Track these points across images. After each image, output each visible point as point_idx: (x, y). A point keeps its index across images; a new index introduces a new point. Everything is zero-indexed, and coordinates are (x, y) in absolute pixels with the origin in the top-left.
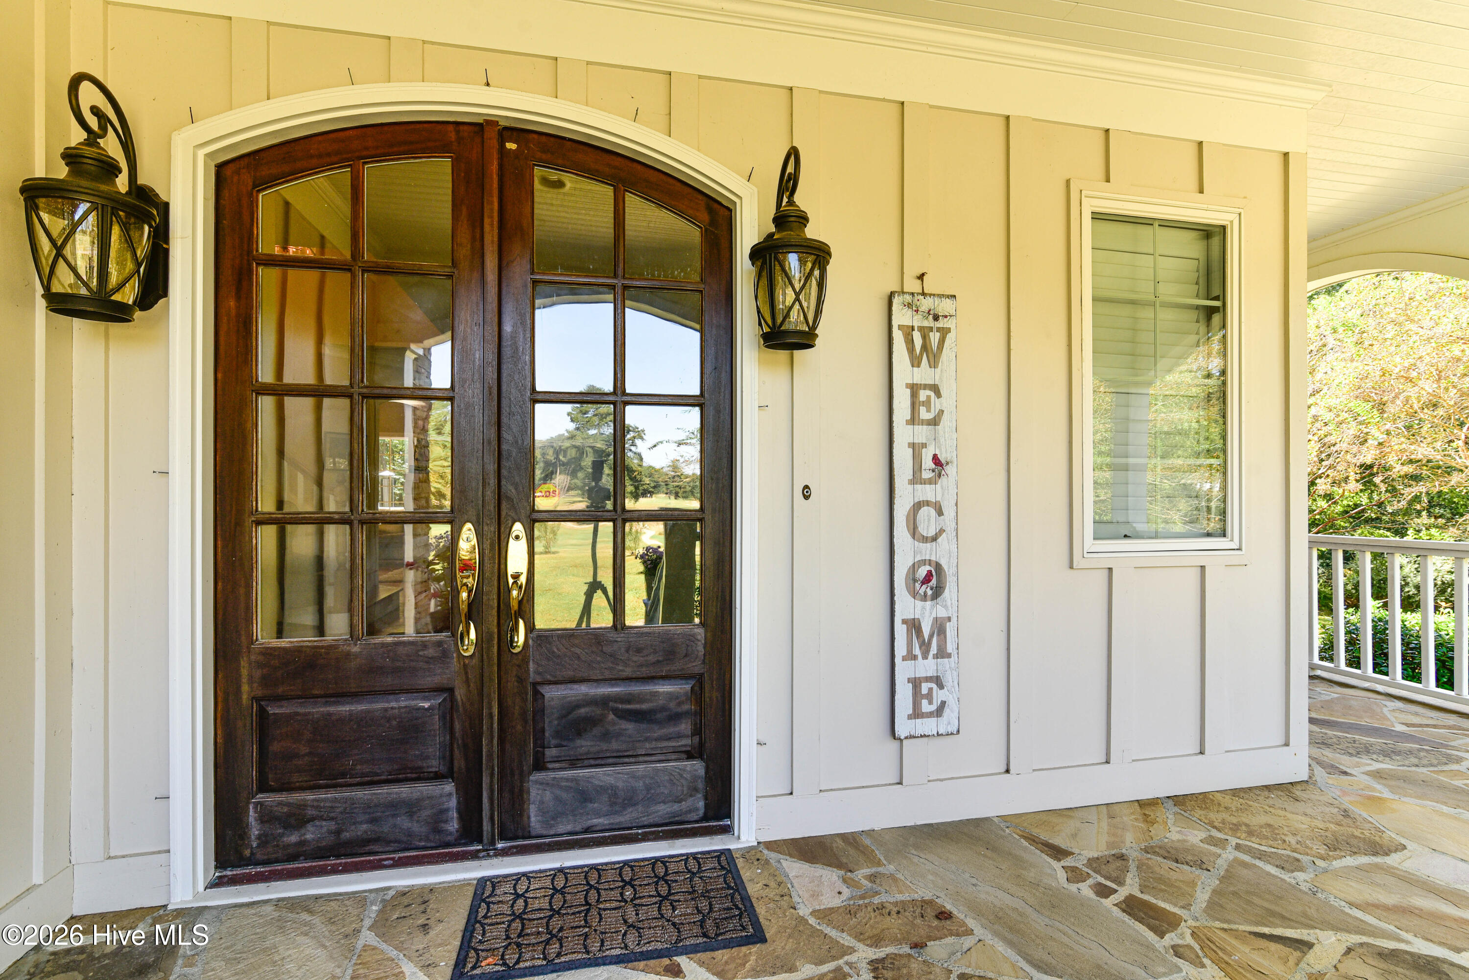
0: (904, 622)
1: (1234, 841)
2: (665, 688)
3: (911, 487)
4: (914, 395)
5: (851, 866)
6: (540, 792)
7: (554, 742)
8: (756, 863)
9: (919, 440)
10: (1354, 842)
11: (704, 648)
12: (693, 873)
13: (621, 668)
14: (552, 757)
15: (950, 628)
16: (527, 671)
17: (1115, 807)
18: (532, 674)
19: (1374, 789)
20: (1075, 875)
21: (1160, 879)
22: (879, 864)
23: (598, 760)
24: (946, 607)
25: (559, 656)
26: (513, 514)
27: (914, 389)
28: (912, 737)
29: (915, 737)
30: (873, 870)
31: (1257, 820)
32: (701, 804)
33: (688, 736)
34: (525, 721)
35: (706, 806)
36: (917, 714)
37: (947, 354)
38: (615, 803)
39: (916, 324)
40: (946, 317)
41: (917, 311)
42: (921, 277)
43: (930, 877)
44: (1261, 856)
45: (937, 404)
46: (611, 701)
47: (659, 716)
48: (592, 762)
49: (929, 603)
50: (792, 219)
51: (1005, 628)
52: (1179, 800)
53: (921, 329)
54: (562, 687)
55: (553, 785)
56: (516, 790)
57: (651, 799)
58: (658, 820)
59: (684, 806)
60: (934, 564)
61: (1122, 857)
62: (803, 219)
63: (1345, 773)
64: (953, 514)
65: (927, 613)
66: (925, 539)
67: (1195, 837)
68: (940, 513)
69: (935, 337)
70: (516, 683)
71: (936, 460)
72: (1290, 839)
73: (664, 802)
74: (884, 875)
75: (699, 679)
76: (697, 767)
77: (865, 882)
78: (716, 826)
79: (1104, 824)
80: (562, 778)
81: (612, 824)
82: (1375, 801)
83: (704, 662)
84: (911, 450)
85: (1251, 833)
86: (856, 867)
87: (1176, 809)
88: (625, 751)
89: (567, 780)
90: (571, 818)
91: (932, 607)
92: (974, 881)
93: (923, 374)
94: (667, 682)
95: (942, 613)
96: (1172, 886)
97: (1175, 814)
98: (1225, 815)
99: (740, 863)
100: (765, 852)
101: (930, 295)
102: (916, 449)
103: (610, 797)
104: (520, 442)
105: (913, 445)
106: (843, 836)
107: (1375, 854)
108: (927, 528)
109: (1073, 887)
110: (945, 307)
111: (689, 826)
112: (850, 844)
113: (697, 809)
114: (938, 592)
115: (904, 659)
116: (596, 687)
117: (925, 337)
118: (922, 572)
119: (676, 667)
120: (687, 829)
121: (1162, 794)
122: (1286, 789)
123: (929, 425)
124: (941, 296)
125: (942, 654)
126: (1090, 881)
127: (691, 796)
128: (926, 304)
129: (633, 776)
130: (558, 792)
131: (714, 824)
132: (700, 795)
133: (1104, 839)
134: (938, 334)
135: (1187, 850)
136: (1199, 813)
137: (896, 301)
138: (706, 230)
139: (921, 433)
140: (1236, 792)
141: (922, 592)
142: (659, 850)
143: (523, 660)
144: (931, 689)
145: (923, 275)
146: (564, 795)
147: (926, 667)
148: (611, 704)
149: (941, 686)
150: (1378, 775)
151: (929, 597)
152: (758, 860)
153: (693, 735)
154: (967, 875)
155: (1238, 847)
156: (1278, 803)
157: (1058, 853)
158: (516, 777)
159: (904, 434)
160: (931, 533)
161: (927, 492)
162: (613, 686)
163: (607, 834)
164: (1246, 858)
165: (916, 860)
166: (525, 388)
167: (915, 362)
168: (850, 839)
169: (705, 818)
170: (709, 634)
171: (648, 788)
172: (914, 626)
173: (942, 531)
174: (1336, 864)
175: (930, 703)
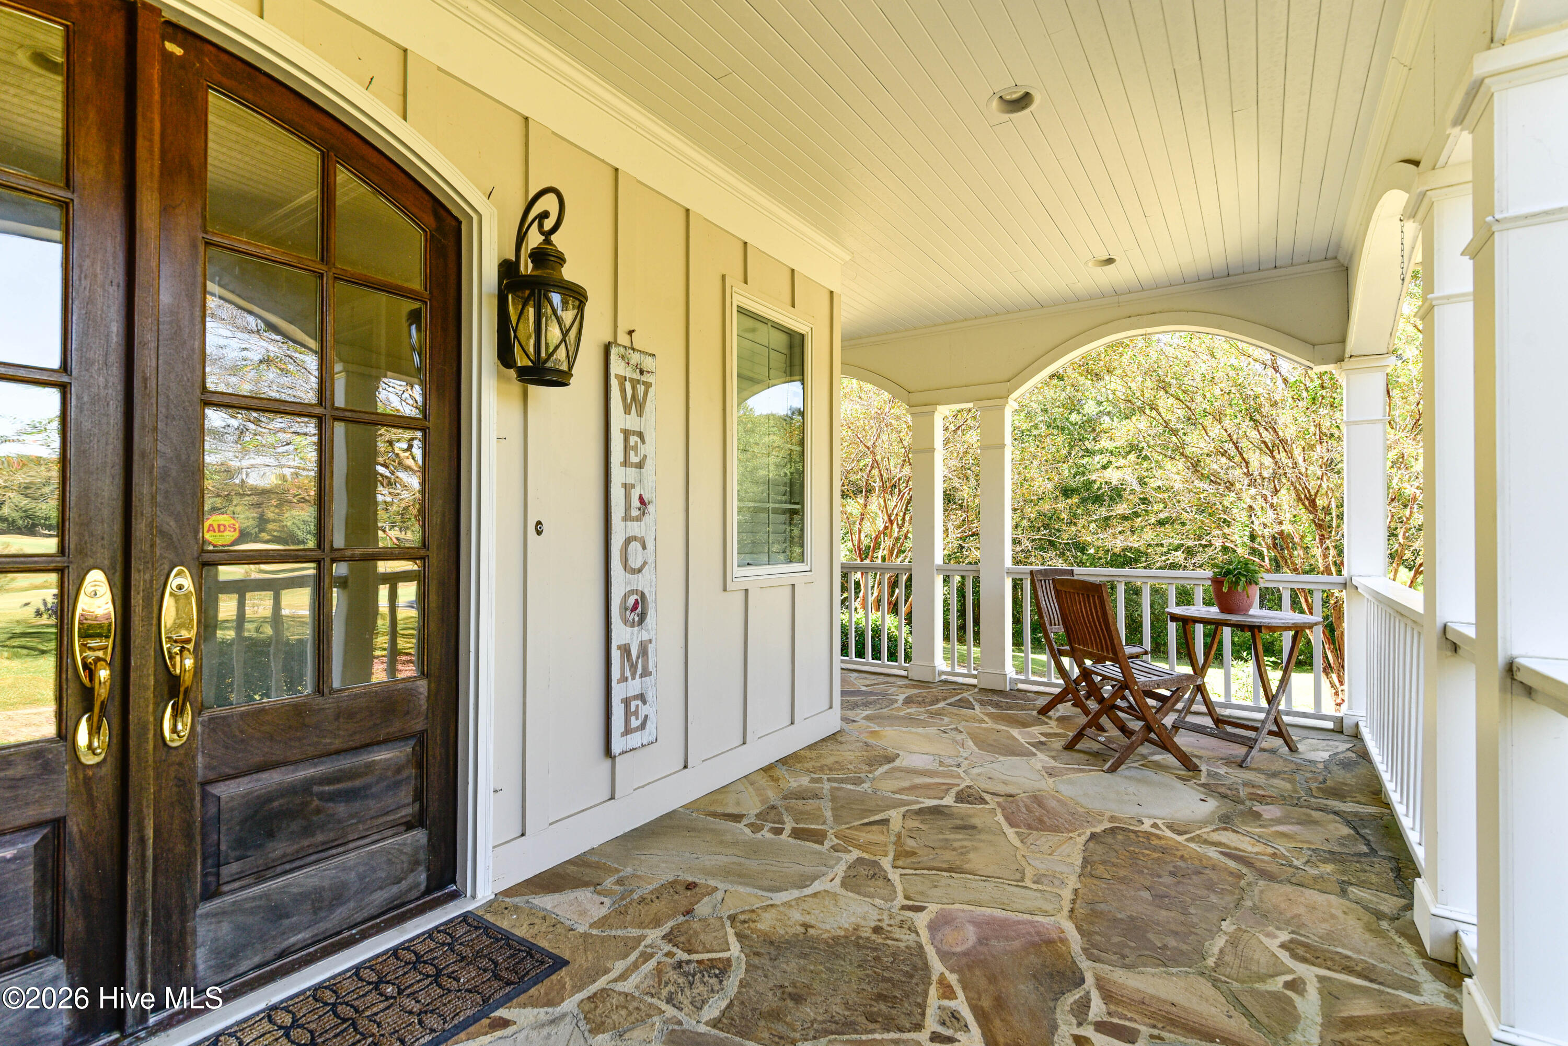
0: (619, 647)
1: (825, 777)
2: (382, 755)
3: (623, 524)
4: (626, 440)
5: (596, 881)
6: (213, 926)
7: (233, 854)
8: (506, 912)
9: (630, 481)
10: (878, 759)
11: (428, 701)
12: (449, 944)
13: (328, 741)
14: (231, 875)
15: (651, 648)
16: (193, 769)
17: (750, 777)
18: (200, 772)
19: (871, 727)
20: (756, 828)
21: (802, 813)
22: (617, 871)
23: (296, 861)
24: (647, 630)
25: (242, 741)
26: (170, 555)
27: (626, 433)
28: (624, 752)
29: (626, 752)
30: (616, 876)
31: (829, 761)
32: (423, 877)
33: (408, 805)
34: (189, 837)
35: (429, 878)
36: (628, 731)
37: (649, 406)
38: (320, 909)
39: (628, 376)
40: (648, 372)
41: (628, 363)
42: (631, 333)
43: (663, 865)
44: (842, 781)
45: (642, 449)
46: (315, 784)
47: (374, 790)
48: (288, 867)
49: (636, 628)
50: (552, 259)
51: (683, 644)
52: (784, 761)
53: (631, 380)
54: (245, 780)
55: (233, 912)
56: (175, 936)
57: (366, 889)
58: (373, 911)
59: (404, 885)
60: (639, 593)
61: (773, 807)
62: (561, 259)
63: (854, 721)
64: (653, 548)
65: (635, 638)
66: (634, 571)
67: (805, 781)
68: (644, 547)
69: (641, 389)
70: (175, 789)
71: (641, 499)
72: (850, 767)
73: (381, 888)
74: (627, 877)
75: (421, 739)
76: (419, 836)
77: (616, 888)
78: (442, 895)
79: (751, 789)
80: (246, 899)
81: (316, 935)
82: (874, 733)
83: (427, 718)
84: (623, 490)
85: (830, 769)
86: (601, 881)
87: (785, 767)
88: (333, 841)
89: (254, 899)
90: (258, 946)
91: (639, 631)
92: (695, 856)
93: (632, 422)
94: (383, 746)
95: (645, 636)
96: (809, 814)
97: (787, 770)
98: (813, 763)
99: (489, 917)
100: (507, 900)
101: (638, 351)
102: (628, 488)
103: (313, 903)
104: (184, 457)
105: (625, 486)
106: (570, 862)
107: (889, 762)
108: (635, 563)
109: (759, 835)
110: (648, 363)
111: (412, 906)
112: (581, 866)
113: (418, 884)
114: (643, 617)
115: (619, 682)
116: (294, 772)
117: (634, 388)
118: (631, 601)
119: (396, 727)
120: (411, 910)
121: (773, 761)
122: (833, 738)
123: (636, 467)
124: (645, 353)
125: (646, 673)
126: (766, 828)
127: (412, 871)
128: (635, 358)
129: (345, 869)
130: (240, 919)
131: (439, 894)
132: (421, 868)
133: (757, 800)
134: (643, 387)
135: (805, 791)
136: (798, 766)
137: (614, 351)
138: (432, 236)
139: (631, 475)
140: (810, 747)
141: (631, 619)
142: (391, 939)
143: (186, 754)
144: (637, 706)
145: (633, 331)
146: (250, 920)
147: (634, 686)
148: (316, 789)
149: (644, 702)
150: (867, 718)
151: (636, 624)
152: (506, 908)
153: (414, 802)
154: (688, 854)
155: (829, 780)
156: (833, 747)
157: (737, 818)
158: (174, 918)
159: (619, 475)
160: (638, 566)
161: (635, 529)
162: (315, 765)
163: (311, 950)
164: (835, 785)
165: (643, 857)
166: (193, 385)
167: (627, 411)
168: (579, 861)
169: (428, 891)
170: (433, 685)
171: (361, 878)
172: (625, 650)
173: (645, 563)
174: (877, 773)
175: (637, 719)
